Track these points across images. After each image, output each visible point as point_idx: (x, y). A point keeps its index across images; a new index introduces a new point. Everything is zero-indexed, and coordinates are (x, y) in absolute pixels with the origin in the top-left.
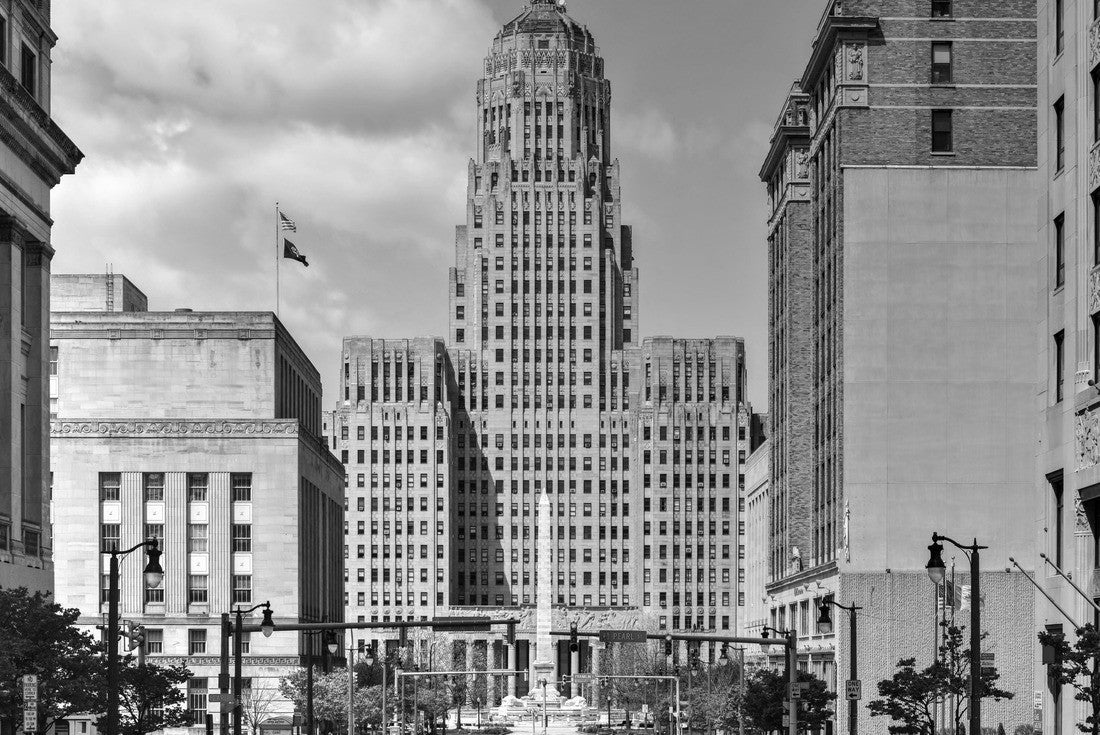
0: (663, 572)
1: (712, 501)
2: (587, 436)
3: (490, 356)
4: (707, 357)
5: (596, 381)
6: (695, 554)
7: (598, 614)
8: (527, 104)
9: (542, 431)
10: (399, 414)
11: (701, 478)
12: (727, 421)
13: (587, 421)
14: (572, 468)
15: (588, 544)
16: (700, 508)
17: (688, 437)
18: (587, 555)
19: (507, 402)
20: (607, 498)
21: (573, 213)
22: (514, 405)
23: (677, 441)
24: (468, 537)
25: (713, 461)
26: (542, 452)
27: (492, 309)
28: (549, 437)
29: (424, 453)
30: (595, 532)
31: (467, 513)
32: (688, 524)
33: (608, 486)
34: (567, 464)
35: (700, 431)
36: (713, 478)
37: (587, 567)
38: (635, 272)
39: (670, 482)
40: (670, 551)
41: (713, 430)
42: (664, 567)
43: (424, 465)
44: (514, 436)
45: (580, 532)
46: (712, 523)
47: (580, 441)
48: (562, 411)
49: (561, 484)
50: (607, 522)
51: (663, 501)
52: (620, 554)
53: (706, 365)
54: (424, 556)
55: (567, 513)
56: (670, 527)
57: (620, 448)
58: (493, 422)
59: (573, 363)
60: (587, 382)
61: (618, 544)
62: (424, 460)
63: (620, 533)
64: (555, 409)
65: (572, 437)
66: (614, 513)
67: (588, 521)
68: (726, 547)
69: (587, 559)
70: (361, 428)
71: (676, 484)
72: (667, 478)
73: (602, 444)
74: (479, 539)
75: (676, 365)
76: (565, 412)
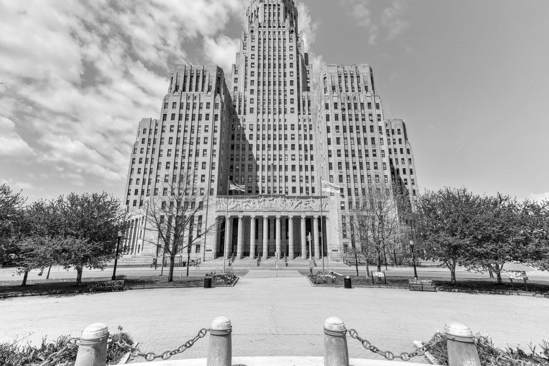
0: (341, 176)
1: (365, 139)
2: (292, 125)
3: (248, 93)
4: (355, 73)
5: (296, 102)
6: (358, 167)
7: (304, 201)
8: (265, 5)
9: (271, 123)
10: (195, 97)
11: (358, 128)
12: (369, 100)
13: (292, 119)
14: (286, 139)
15: (294, 173)
16: (359, 143)
17: (349, 108)
18: (294, 179)
19: (255, 111)
20: (303, 152)
21: (284, 39)
22: (258, 113)
23: (343, 110)
24: (234, 170)
25: (363, 120)
26: (271, 132)
27: (249, 73)
28: (274, 125)
29: (207, 115)
30: (297, 168)
31: (235, 159)
32: (353, 151)
33: (303, 147)
34: (283, 137)
35: (356, 105)
36: (364, 128)
37: (294, 184)
38: (311, 66)
39: (341, 130)
40: (344, 165)
41: (362, 104)
42: (341, 174)
43: (207, 121)
44: (258, 125)
45: (290, 168)
46: (366, 151)
47: (289, 127)
48: (280, 115)
49: (280, 146)
50: (303, 163)
51: (338, 139)
52: (310, 178)
53: (355, 76)
54: (203, 168)
55: (283, 159)
56: (343, 153)
57: (308, 130)
58: (248, 120)
59: (285, 95)
60: (292, 103)
61: (309, 173)
62: (207, 119)
63: (309, 168)
64: (277, 114)
65: (285, 125)
66: (306, 159)
67: (293, 163)
68: (376, 163)
69: (294, 181)
70: (174, 103)
71: (345, 131)
72: (339, 128)
73: (299, 129)
74: (240, 171)
75: (340, 77)
76: (282, 115)
